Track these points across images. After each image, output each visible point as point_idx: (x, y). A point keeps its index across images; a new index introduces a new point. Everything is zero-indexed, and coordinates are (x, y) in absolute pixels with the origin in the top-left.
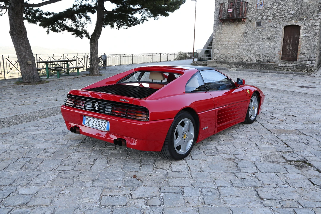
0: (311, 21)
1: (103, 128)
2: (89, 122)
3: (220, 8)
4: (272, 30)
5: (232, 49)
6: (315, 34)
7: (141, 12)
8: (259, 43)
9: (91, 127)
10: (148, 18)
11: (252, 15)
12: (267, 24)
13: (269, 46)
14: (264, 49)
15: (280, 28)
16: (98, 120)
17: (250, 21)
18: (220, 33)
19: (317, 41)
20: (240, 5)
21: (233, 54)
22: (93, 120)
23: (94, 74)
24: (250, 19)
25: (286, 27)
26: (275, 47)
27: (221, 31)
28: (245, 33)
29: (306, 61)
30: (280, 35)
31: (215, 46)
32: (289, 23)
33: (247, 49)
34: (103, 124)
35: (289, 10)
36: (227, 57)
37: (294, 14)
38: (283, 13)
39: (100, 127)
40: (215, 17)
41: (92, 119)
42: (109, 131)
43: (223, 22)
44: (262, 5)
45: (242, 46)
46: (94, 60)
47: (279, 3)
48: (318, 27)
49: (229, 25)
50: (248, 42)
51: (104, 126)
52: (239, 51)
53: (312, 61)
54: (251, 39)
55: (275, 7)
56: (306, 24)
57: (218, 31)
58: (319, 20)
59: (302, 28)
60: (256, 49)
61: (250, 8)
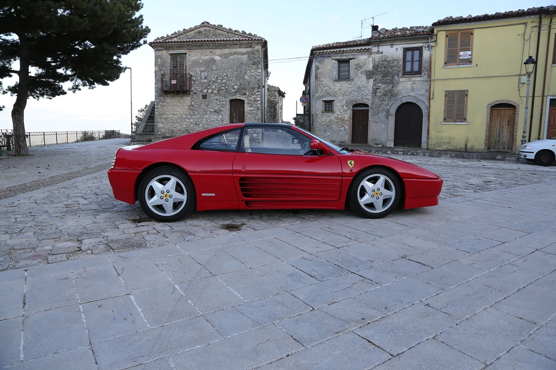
0: (253, 96)
3: (162, 79)
4: (219, 103)
5: (178, 123)
6: (258, 108)
7: (74, 79)
8: (207, 116)
10: (81, 87)
11: (196, 88)
12: (213, 97)
13: (217, 120)
14: (213, 123)
15: (226, 102)
17: (195, 94)
18: (163, 106)
19: (260, 115)
20: (183, 76)
21: (180, 127)
23: (22, 153)
24: (195, 91)
25: (231, 101)
26: (223, 121)
27: (164, 104)
28: (191, 107)
29: (253, 134)
30: (226, 109)
31: (158, 120)
32: (234, 98)
33: (195, 123)
35: (233, 84)
36: (173, 132)
37: (238, 89)
38: (227, 87)
40: (156, 88)
43: (166, 94)
44: (206, 78)
45: (189, 119)
46: (21, 137)
47: (222, 77)
48: (259, 102)
49: (173, 97)
50: (195, 115)
52: (186, 125)
53: (257, 134)
54: (198, 112)
55: (219, 81)
56: (249, 98)
57: (161, 103)
58: (260, 96)
59: (246, 102)
60: (204, 122)
61: (194, 81)
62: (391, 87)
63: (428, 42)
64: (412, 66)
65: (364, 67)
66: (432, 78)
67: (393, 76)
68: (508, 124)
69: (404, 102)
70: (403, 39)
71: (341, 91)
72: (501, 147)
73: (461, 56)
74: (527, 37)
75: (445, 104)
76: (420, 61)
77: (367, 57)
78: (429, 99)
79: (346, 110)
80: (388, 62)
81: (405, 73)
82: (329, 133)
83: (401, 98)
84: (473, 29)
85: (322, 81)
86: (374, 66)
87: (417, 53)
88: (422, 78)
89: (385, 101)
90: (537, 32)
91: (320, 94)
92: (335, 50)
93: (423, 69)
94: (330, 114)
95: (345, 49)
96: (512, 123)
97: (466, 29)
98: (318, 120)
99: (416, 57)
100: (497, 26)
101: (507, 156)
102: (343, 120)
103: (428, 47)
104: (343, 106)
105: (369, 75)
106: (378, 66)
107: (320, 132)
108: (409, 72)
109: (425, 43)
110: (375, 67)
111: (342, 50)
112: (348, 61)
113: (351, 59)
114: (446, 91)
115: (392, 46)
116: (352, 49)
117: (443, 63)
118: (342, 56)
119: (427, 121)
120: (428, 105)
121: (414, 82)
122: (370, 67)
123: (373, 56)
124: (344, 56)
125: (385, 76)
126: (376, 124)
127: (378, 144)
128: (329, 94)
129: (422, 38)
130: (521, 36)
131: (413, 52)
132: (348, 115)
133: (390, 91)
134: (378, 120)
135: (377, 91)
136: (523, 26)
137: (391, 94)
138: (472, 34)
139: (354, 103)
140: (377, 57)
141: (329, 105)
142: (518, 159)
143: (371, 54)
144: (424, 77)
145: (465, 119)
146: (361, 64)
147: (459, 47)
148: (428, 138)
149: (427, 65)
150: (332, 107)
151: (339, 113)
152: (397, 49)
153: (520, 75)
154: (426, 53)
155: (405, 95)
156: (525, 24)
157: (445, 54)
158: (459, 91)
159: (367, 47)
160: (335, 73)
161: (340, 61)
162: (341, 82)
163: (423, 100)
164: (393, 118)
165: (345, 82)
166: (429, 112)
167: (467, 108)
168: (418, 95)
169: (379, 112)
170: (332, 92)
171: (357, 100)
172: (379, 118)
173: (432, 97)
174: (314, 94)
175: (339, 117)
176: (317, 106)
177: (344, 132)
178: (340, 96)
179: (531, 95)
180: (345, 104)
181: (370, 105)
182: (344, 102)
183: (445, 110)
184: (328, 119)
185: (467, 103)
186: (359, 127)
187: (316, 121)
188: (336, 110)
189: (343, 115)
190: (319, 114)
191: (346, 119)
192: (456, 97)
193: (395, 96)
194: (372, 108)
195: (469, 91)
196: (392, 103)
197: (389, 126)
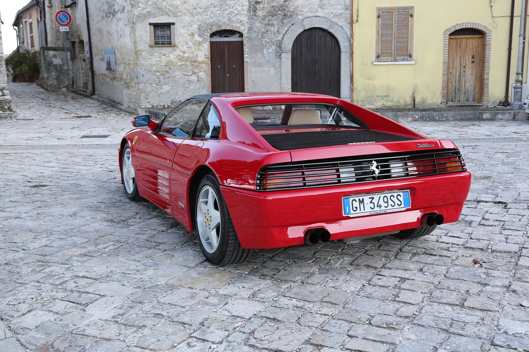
1: (396, 206)
2: (362, 206)
9: (369, 214)
16: (382, 196)
22: (370, 198)
34: (395, 199)
39: (390, 207)
41: (367, 199)
42: (410, 207)
51: (397, 202)
68: (473, 62)
69: (307, 28)
71: (186, 6)
72: (462, 98)
75: (378, 31)
78: (352, 23)
79: (200, 43)
82: (166, 88)
83: (302, 20)
89: (273, 25)
91: (143, 9)
94: (166, 50)
96: (480, 61)
98: (142, 61)
101: (498, 113)
102: (194, 61)
104: (193, 35)
107: (147, 85)
114: (379, 9)
119: (348, 61)
120: (349, 33)
126: (258, 69)
128: (162, 11)
132: (203, 53)
133: (282, 8)
134: (263, 61)
135: (258, 6)
137: (283, 14)
139: (214, 29)
141: (163, 33)
142: (514, 117)
145: (410, 56)
148: (352, 90)
150: (169, 37)
151: (185, 48)
155: (309, 14)
158: (399, 8)
163: (341, 24)
164: (290, 56)
166: (351, 46)
167: (412, 37)
168: (332, 15)
169: (262, 46)
170: (168, 7)
171: (220, 23)
172: (264, 57)
173: (355, 18)
174: (124, 9)
175: (186, 55)
176: (137, 33)
177: (198, 85)
178: (185, 14)
179: (509, 14)
180: (196, 30)
181: (245, 33)
182: (195, 26)
183: (377, 41)
184: (164, 60)
185: (412, 28)
186: (225, 76)
187: (136, 65)
188: (179, 43)
189: (193, 53)
190: (143, 51)
191: (200, 59)
192: (395, 18)
193: (291, 16)
194: (250, 39)
195: (416, 9)
196: (286, 29)
197: (283, 71)
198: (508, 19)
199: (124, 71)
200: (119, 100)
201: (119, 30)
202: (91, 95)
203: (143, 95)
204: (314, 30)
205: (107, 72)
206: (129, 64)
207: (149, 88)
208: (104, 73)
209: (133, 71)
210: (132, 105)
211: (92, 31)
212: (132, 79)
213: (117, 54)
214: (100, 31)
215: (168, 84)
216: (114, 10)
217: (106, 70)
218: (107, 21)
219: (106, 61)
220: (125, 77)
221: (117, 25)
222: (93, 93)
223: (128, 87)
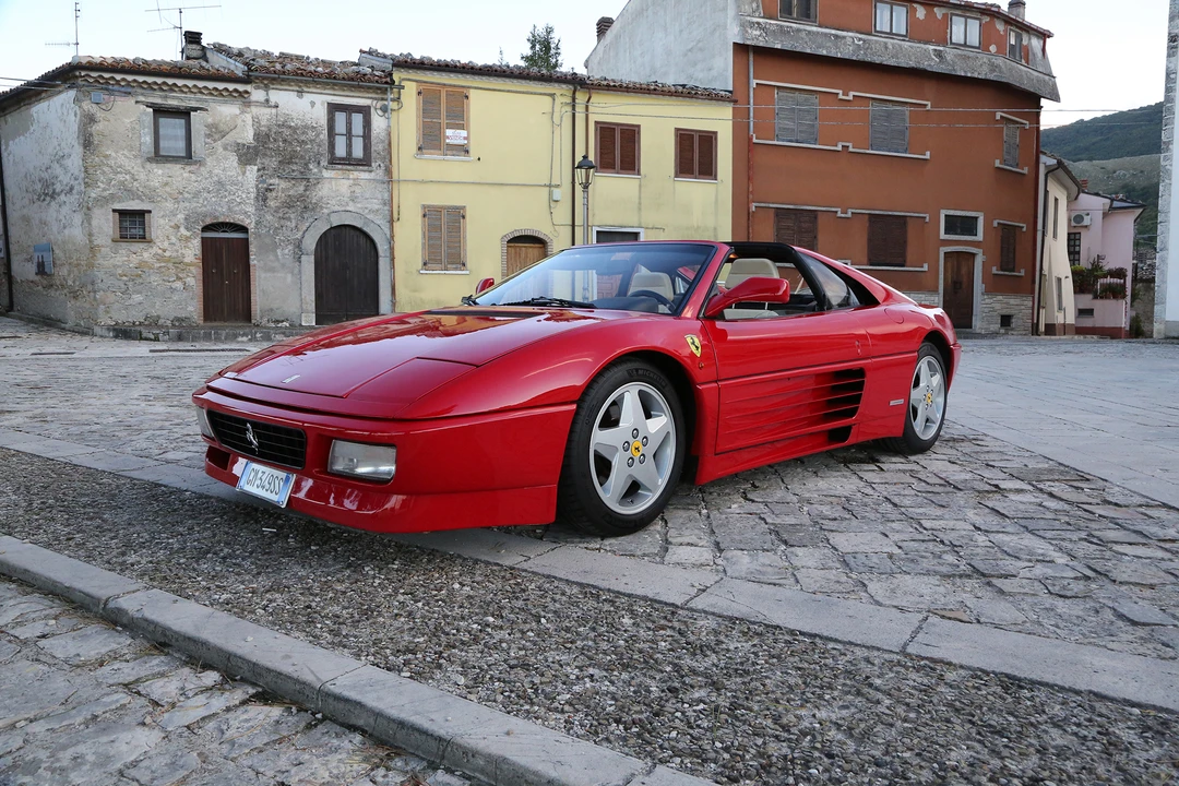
62: (302, 188)
63: (383, 99)
64: (349, 146)
65: (231, 134)
66: (395, 177)
67: (306, 164)
69: (334, 224)
70: (328, 84)
71: (168, 189)
73: (448, 138)
74: (557, 119)
75: (424, 233)
76: (367, 136)
77: (238, 112)
78: (391, 222)
79: (188, 239)
80: (294, 129)
81: (334, 161)
82: (137, 298)
83: (328, 215)
84: (469, 87)
85: (106, 157)
86: (257, 136)
87: (358, 119)
88: (372, 176)
89: (289, 219)
90: (570, 114)
91: (104, 190)
92: (150, 80)
93: (374, 155)
94: (137, 246)
95: (180, 82)
97: (454, 86)
98: (101, 261)
99: (358, 128)
100: (508, 91)
102: (179, 263)
103: (385, 109)
104: (177, 227)
105: (247, 155)
106: (268, 136)
107: (109, 294)
108: (343, 159)
109: (375, 99)
110: (262, 138)
111: (170, 81)
112: (184, 113)
113: (195, 109)
114: (424, 207)
115: (300, 93)
116: (201, 84)
117: (414, 149)
118: (166, 97)
119: (388, 268)
120: (388, 233)
121: (356, 182)
122: (248, 136)
123: (254, 110)
124: (174, 98)
125: (287, 160)
126: (269, 275)
127: (278, 321)
128: (132, 194)
129: (369, 88)
130: (547, 117)
131: (350, 115)
132: (192, 252)
133: (302, 198)
134: (276, 264)
135: (269, 194)
136: (549, 99)
137: (303, 205)
138: (467, 97)
139: (209, 221)
140: (265, 114)
141: (133, 224)
143: (248, 104)
144: (379, 174)
145: (464, 265)
146: (222, 127)
147: (444, 121)
148: (393, 304)
149: (380, 147)
150: (143, 229)
151: (166, 244)
152: (313, 104)
153: (550, 186)
154: (378, 123)
155: (337, 208)
156: (552, 95)
157: (418, 129)
158: (449, 207)
159: (241, 87)
160: (148, 139)
161: (160, 111)
162: (169, 165)
163: (379, 222)
164: (312, 259)
165: (179, 166)
166: (392, 249)
167: (465, 242)
168: (367, 211)
169: (275, 246)
170: (141, 189)
171: (217, 214)
172: (278, 259)
173: (395, 216)
174: (72, 189)
175: (167, 254)
176: (95, 222)
177: (185, 294)
178: (166, 199)
179: (570, 223)
180: (182, 221)
181: (251, 228)
182: (181, 217)
183: (424, 244)
184: (135, 260)
185: (465, 232)
186: (223, 282)
187: (91, 266)
188: (157, 237)
189: (177, 251)
190: (102, 246)
191: (187, 260)
192: (444, 219)
193: (313, 209)
194: (258, 236)
195: (467, 209)
196: (307, 224)
197: (303, 278)
198: (570, 228)
199: (69, 275)
200: (59, 316)
201: (61, 217)
202: (7, 311)
203: (102, 307)
204: (343, 228)
205: (37, 278)
206: (78, 265)
207: (111, 298)
208: (31, 279)
209: (86, 275)
210: (82, 323)
211: (11, 220)
212: (83, 286)
213: (57, 251)
214: (26, 219)
215: (140, 293)
216: (54, 190)
217: (37, 274)
218: (40, 207)
219: (36, 260)
220: (70, 283)
221: (58, 211)
222: (11, 307)
223: (75, 297)
